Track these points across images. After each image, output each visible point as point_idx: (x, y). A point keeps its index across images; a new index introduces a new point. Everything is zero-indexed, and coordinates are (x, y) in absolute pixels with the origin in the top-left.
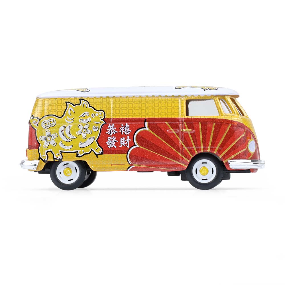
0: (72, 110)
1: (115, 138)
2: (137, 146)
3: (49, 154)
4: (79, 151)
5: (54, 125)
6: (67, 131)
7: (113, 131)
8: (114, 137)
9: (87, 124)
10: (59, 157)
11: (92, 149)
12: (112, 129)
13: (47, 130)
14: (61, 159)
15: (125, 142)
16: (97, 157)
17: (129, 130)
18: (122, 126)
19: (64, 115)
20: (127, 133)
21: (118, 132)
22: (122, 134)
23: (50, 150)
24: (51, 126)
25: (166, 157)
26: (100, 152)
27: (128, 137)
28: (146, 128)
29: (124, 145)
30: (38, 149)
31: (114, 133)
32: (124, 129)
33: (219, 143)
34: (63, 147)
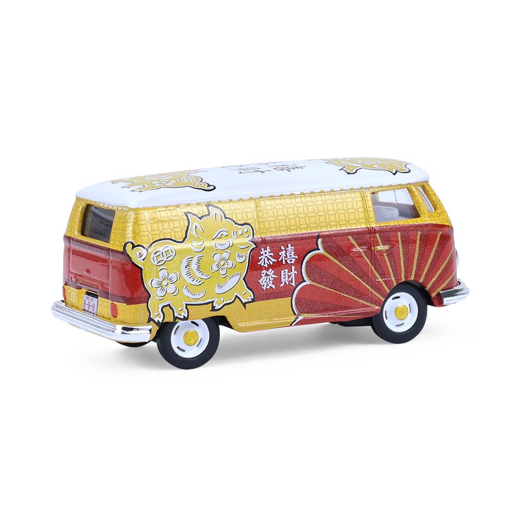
0: (198, 226)
1: (273, 272)
2: (308, 282)
3: (166, 310)
4: (216, 300)
5: (172, 257)
6: (194, 266)
7: (268, 259)
8: (271, 270)
9: (226, 250)
10: (183, 314)
11: (237, 295)
12: (266, 257)
13: (162, 267)
14: (186, 316)
15: (289, 276)
16: (245, 307)
17: (294, 255)
18: (283, 250)
19: (186, 237)
20: (291, 260)
21: (276, 261)
22: (284, 263)
23: (168, 304)
24: (168, 260)
25: (350, 297)
26: (249, 298)
27: (293, 267)
28: (319, 250)
29: (287, 283)
30: (146, 304)
31: (271, 263)
32: (286, 254)
33: (427, 265)
34: (189, 295)
